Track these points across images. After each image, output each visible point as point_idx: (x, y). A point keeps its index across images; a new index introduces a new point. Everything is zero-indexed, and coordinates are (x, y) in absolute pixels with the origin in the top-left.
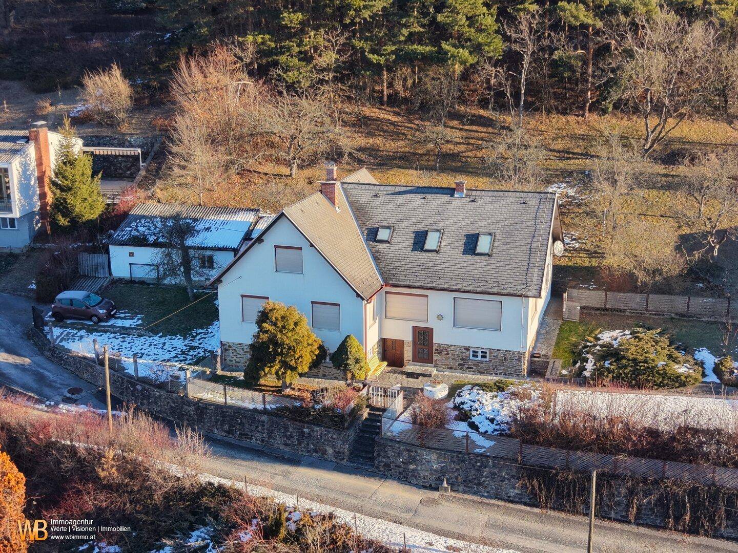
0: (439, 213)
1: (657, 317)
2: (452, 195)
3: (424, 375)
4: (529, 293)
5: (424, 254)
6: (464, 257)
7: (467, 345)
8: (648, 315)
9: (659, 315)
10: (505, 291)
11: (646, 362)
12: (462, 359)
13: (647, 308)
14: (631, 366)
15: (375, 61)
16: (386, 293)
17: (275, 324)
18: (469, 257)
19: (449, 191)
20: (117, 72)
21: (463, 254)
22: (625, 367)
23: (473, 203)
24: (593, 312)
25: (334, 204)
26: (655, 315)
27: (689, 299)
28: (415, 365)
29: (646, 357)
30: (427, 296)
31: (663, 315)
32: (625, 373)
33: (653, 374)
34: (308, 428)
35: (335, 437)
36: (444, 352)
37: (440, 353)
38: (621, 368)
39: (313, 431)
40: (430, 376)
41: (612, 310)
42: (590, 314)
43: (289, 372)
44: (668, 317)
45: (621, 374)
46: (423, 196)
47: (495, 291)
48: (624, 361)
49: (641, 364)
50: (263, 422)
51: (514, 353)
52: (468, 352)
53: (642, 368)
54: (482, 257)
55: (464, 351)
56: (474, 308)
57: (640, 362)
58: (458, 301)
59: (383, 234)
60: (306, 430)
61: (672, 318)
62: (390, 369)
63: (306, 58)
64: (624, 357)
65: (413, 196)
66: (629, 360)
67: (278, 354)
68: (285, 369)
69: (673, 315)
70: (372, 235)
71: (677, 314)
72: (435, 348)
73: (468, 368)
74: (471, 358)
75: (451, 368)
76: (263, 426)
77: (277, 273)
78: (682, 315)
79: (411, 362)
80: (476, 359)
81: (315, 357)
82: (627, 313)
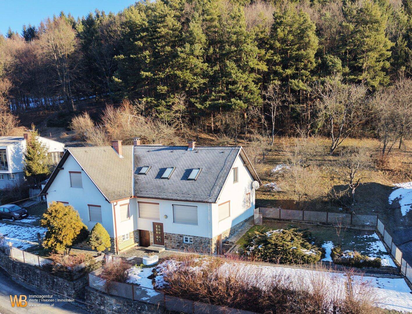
0: (177, 159)
1: (309, 224)
2: (187, 150)
3: (155, 251)
4: (210, 201)
5: (161, 180)
6: (181, 181)
7: (181, 234)
8: (304, 223)
9: (310, 223)
10: (197, 200)
11: (283, 246)
12: (178, 243)
13: (303, 219)
14: (273, 249)
15: (199, 107)
16: (139, 202)
17: (50, 214)
18: (185, 182)
19: (186, 148)
20: (87, 116)
21: (181, 180)
22: (270, 248)
23: (196, 153)
24: (273, 221)
25: (118, 153)
26: (308, 223)
27: (327, 214)
28: (155, 246)
29: (283, 243)
30: (158, 204)
31: (313, 223)
32: (269, 253)
33: (286, 253)
34: (56, 279)
35: (68, 285)
36: (169, 238)
37: (167, 239)
38: (266, 249)
39: (58, 281)
40: (158, 252)
41: (284, 220)
42: (271, 222)
43: (58, 244)
44: (315, 224)
45: (266, 253)
46: (172, 151)
47: (191, 199)
48: (269, 245)
49: (279, 247)
50: (38, 274)
51: (206, 238)
52: (182, 238)
53: (279, 250)
54: (191, 181)
55: (180, 237)
56: (183, 211)
57: (279, 246)
58: (175, 207)
59: (143, 170)
60: (55, 280)
61: (318, 225)
62: (140, 248)
63: (169, 107)
64: (269, 243)
65: (167, 151)
66: (272, 245)
67: (53, 233)
68: (57, 242)
69: (318, 223)
70: (138, 171)
71: (320, 223)
72: (165, 235)
73: (182, 248)
74: (184, 242)
75: (173, 248)
76: (38, 276)
77: (71, 188)
78: (324, 223)
79: (153, 244)
80: (187, 242)
81: (76, 236)
82: (292, 222)
